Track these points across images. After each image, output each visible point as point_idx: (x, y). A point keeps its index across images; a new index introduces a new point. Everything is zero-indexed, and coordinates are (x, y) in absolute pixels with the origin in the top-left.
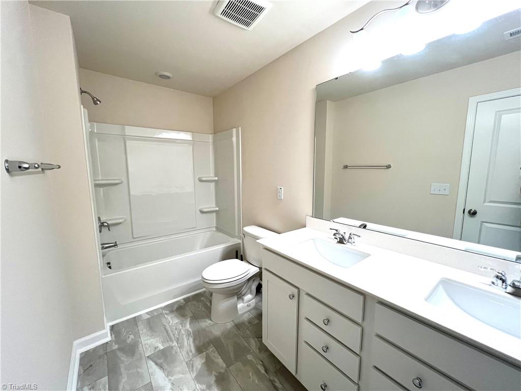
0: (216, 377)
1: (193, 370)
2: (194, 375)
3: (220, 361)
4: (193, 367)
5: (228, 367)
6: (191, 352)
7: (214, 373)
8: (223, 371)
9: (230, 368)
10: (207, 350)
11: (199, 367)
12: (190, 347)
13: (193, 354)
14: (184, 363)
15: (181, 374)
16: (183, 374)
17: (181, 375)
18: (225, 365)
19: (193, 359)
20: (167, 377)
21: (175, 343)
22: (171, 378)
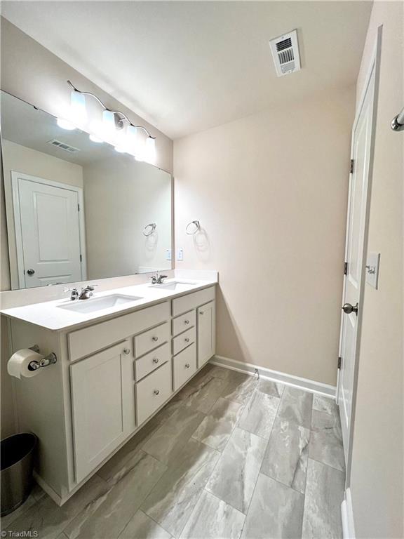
0: (219, 419)
1: (225, 440)
2: (228, 436)
3: (204, 423)
4: (222, 442)
5: (206, 415)
6: (207, 457)
7: (217, 421)
8: (212, 417)
9: (205, 413)
10: (198, 441)
11: (218, 437)
12: (203, 463)
13: (210, 452)
14: (223, 454)
15: (234, 449)
16: (233, 446)
17: (236, 447)
18: (206, 418)
19: (215, 448)
20: (245, 459)
21: (207, 489)
22: (243, 455)
